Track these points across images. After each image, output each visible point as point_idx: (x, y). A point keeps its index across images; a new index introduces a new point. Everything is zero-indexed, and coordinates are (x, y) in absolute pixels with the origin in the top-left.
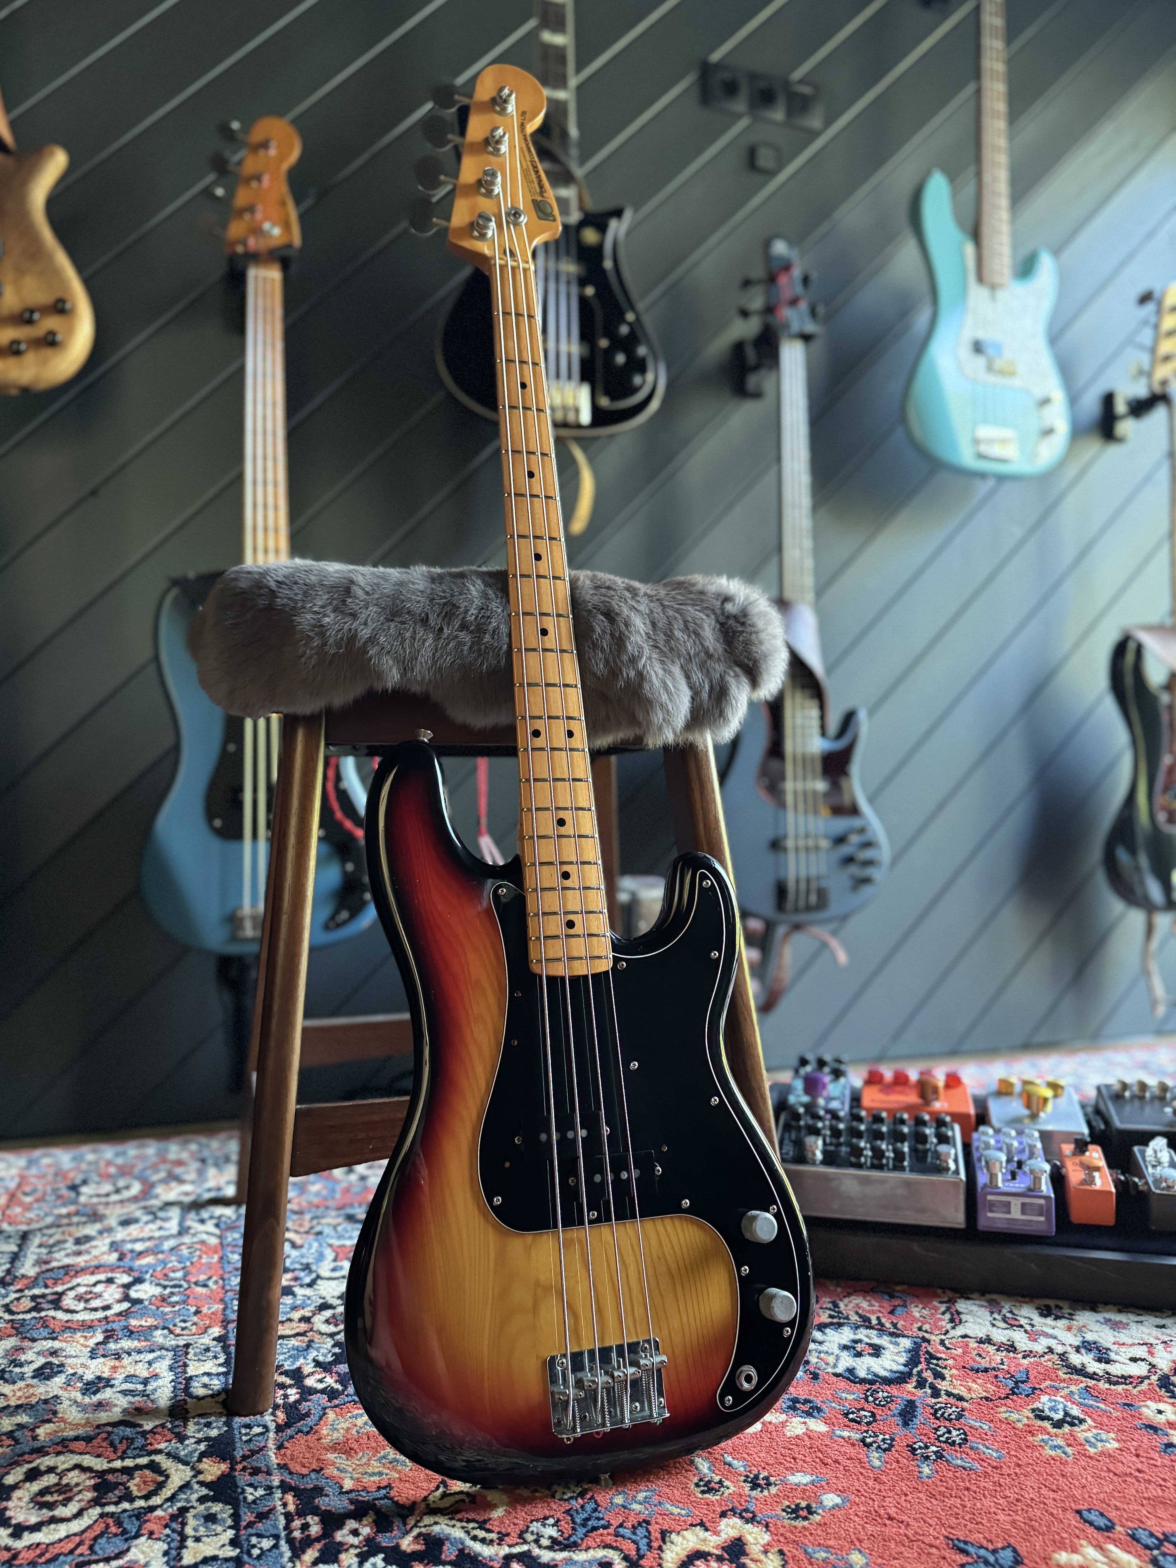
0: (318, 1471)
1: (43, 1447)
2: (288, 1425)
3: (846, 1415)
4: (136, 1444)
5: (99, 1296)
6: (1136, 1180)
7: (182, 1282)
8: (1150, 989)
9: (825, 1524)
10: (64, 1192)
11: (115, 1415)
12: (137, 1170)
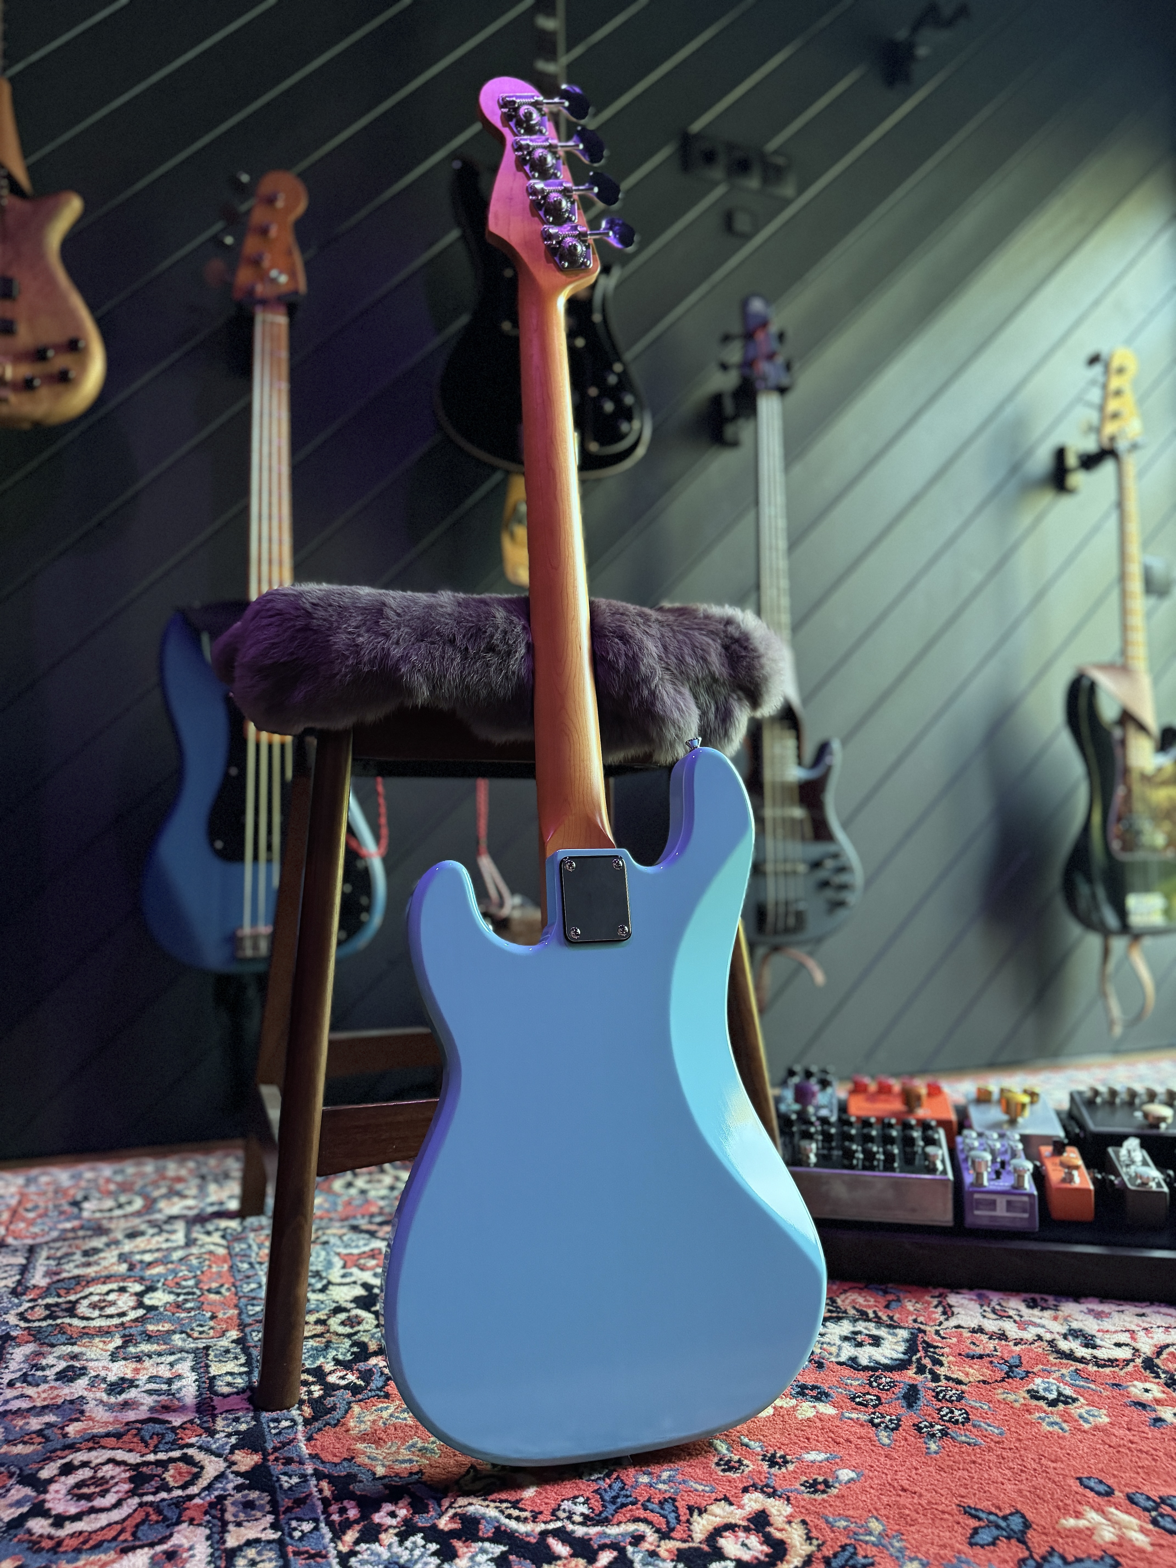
0: (350, 1459)
1: (75, 1443)
2: (315, 1418)
3: (853, 1399)
4: (167, 1439)
5: (113, 1303)
6: (1112, 1178)
7: (195, 1290)
8: (1107, 1010)
9: (843, 1496)
10: (66, 1207)
11: (142, 1413)
12: (137, 1187)
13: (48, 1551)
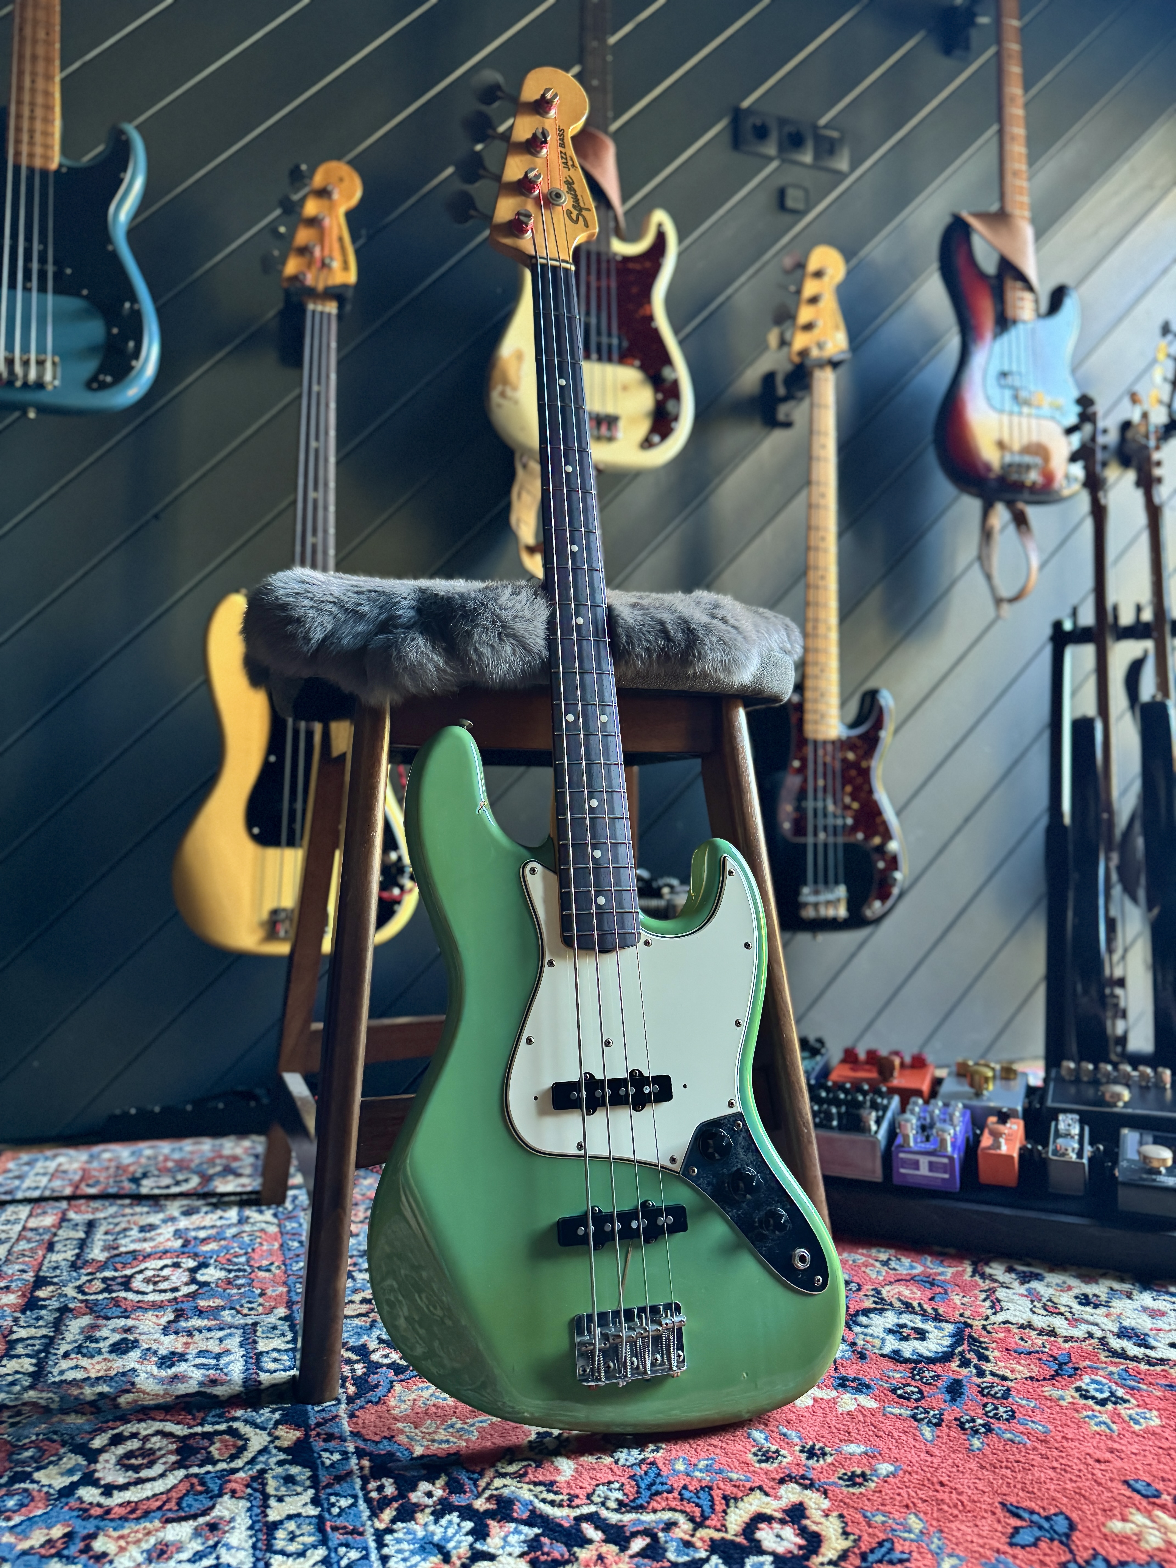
0: (390, 1438)
1: (125, 1415)
2: (358, 1396)
3: (894, 1392)
4: (214, 1412)
5: (166, 1279)
7: (246, 1267)
9: (881, 1490)
10: (126, 1184)
11: (191, 1387)
12: (193, 1165)
13: (96, 1517)
